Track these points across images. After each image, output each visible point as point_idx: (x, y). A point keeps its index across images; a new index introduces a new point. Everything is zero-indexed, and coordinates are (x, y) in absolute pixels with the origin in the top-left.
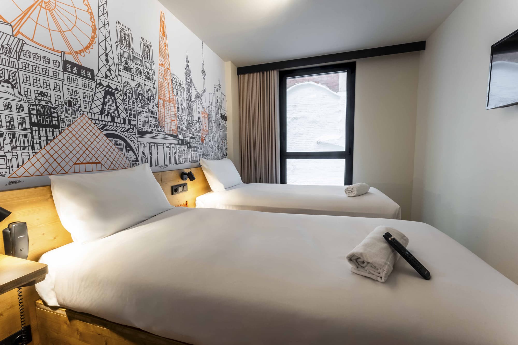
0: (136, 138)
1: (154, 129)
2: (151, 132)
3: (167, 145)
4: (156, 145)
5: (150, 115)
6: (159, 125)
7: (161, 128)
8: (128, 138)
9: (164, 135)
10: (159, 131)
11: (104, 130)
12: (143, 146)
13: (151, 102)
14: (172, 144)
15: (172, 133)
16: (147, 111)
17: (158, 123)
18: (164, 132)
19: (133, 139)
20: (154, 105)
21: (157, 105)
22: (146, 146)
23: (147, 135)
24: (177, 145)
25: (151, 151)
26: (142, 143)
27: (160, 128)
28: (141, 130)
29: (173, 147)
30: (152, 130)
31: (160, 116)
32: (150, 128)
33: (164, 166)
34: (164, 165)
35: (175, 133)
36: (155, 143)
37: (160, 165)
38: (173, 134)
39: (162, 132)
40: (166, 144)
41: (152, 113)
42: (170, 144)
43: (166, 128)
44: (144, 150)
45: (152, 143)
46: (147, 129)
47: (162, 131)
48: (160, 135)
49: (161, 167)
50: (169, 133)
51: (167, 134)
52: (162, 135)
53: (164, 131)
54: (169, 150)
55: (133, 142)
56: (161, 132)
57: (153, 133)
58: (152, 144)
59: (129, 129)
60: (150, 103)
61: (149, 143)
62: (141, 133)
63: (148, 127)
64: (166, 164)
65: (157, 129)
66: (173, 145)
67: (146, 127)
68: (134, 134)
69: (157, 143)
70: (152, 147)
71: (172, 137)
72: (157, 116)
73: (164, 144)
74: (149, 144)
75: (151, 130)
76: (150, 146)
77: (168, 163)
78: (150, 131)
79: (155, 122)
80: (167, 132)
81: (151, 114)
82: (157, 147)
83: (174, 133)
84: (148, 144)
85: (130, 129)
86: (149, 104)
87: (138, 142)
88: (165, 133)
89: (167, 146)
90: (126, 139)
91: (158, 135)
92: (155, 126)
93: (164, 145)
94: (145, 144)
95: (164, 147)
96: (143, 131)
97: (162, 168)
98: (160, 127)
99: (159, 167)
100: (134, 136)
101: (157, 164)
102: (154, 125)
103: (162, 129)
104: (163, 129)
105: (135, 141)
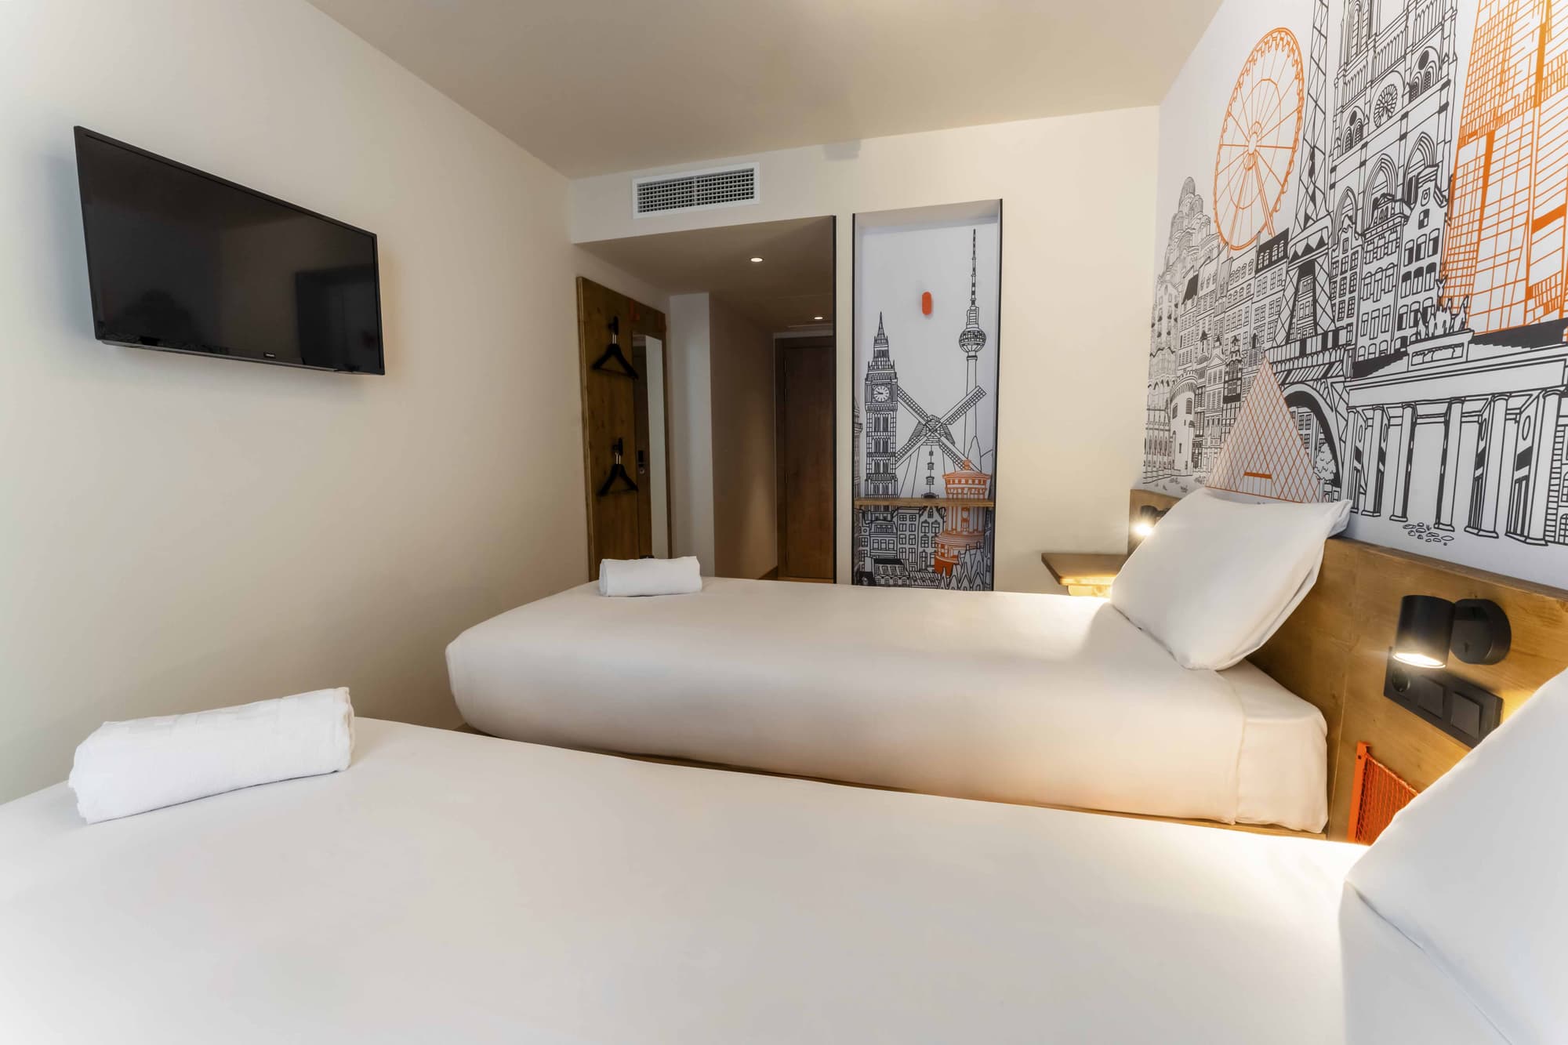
0: (1345, 395)
1: (1414, 330)
2: (1398, 355)
3: (1469, 406)
4: (1408, 411)
5: (1404, 270)
6: (1440, 299)
7: (1447, 316)
8: (1325, 400)
9: (1458, 351)
10: (1434, 337)
11: (1286, 386)
12: (1361, 422)
13: (1415, 202)
14: (1508, 395)
15: (1517, 321)
16: (1394, 259)
17: (1433, 294)
18: (1463, 329)
19: (1337, 397)
20: (1432, 205)
21: (1446, 194)
22: (1370, 422)
23: (1381, 372)
24: (1552, 400)
25: (1383, 445)
26: (1359, 409)
27: (1443, 317)
28: (1361, 359)
29: (1514, 415)
30: (1404, 339)
31: (1454, 243)
32: (1398, 334)
33: (1433, 530)
34: (1431, 526)
35: (1547, 312)
36: (1406, 405)
37: (1413, 518)
38: (1530, 320)
39: (1450, 334)
40: (1461, 400)
41: (1414, 254)
42: (1495, 397)
43: (1478, 304)
44: (1360, 441)
45: (1394, 405)
46: (1384, 346)
47: (1452, 327)
48: (1438, 355)
49: (1418, 530)
50: (1494, 327)
51: (1478, 340)
52: (1448, 353)
53: (1463, 323)
54: (1480, 437)
55: (1336, 411)
56: (1445, 335)
57: (1406, 354)
58: (1392, 412)
59: (1331, 364)
60: (1412, 210)
61: (1380, 407)
62: (1363, 369)
63: (1387, 336)
64: (1445, 519)
65: (1427, 327)
66: (1515, 402)
67: (1382, 337)
68: (1342, 379)
69: (1412, 405)
70: (1390, 425)
71: (1519, 349)
72: (1436, 259)
73: (1451, 401)
74: (1383, 411)
75: (1398, 344)
76: (1385, 421)
77: (1462, 518)
78: (1392, 352)
79: (1420, 297)
80: (1478, 325)
81: (1410, 262)
82: (1414, 425)
83: (1540, 311)
84: (1378, 413)
85: (1334, 363)
86: (1407, 218)
87: (1348, 408)
88: (1466, 338)
89: (1470, 414)
90: (1321, 405)
91: (1428, 358)
92: (1422, 315)
93: (1449, 408)
94: (1369, 414)
95: (1447, 424)
96: (1368, 360)
97: (1420, 537)
98: (1444, 310)
99: (1405, 527)
100: (1339, 387)
101: (1399, 512)
102: (1416, 311)
103: (1454, 317)
104: (1462, 315)
105: (1342, 408)
